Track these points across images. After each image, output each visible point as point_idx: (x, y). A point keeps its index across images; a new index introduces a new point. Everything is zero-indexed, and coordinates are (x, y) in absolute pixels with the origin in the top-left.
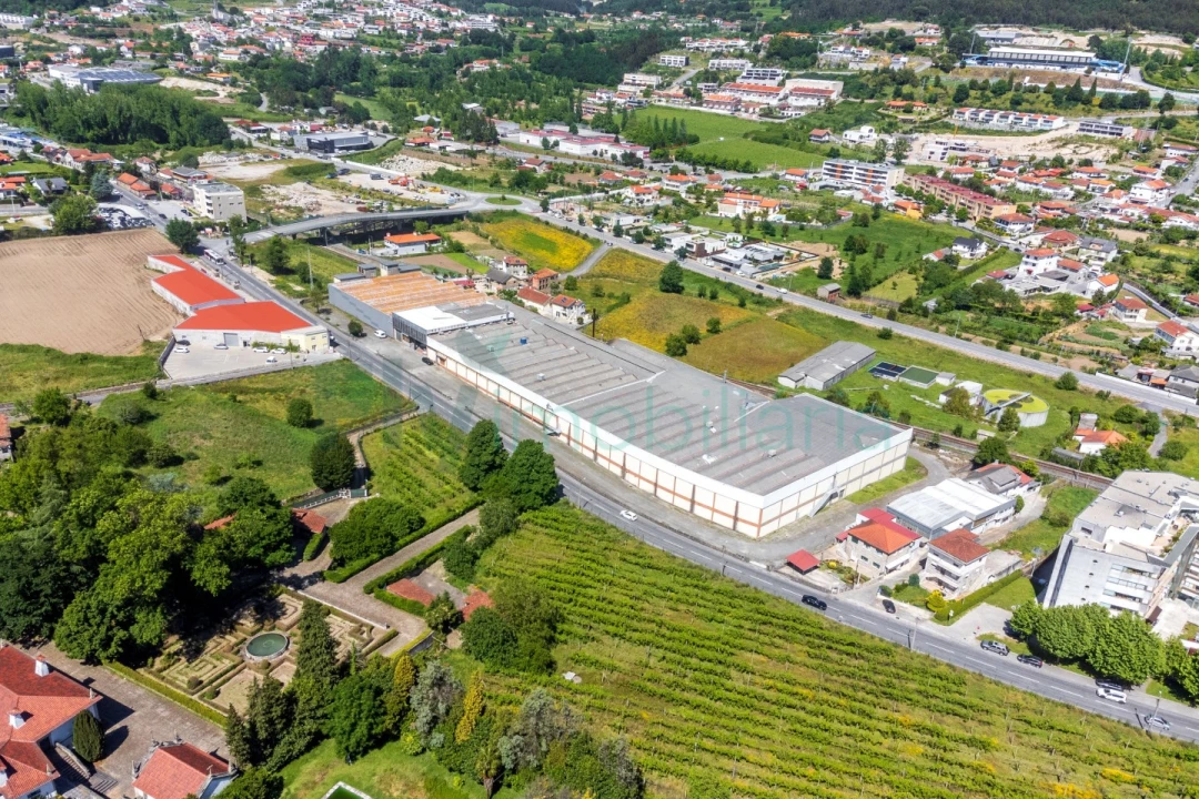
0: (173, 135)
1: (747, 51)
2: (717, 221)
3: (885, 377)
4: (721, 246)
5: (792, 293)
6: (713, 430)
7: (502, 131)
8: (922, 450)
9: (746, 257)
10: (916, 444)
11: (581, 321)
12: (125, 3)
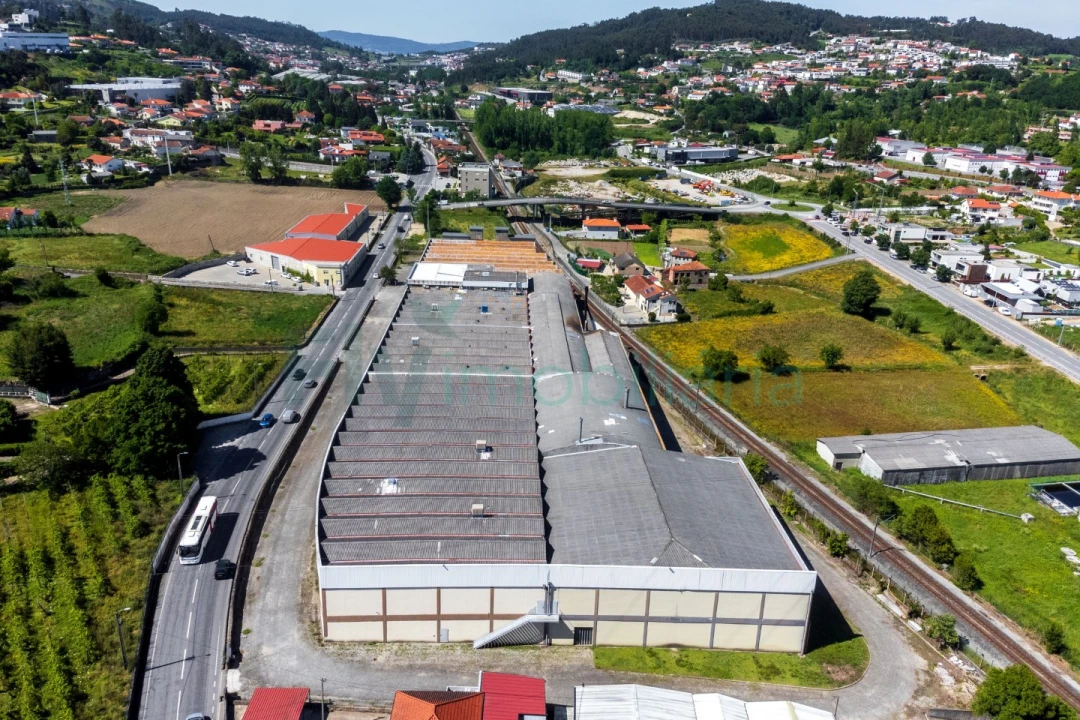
2: (1066, 250)
3: (1056, 503)
4: (1015, 275)
5: (1065, 351)
6: (485, 456)
7: (891, 149)
8: (915, 642)
9: (1039, 292)
10: (915, 625)
11: (652, 317)
12: (665, 64)
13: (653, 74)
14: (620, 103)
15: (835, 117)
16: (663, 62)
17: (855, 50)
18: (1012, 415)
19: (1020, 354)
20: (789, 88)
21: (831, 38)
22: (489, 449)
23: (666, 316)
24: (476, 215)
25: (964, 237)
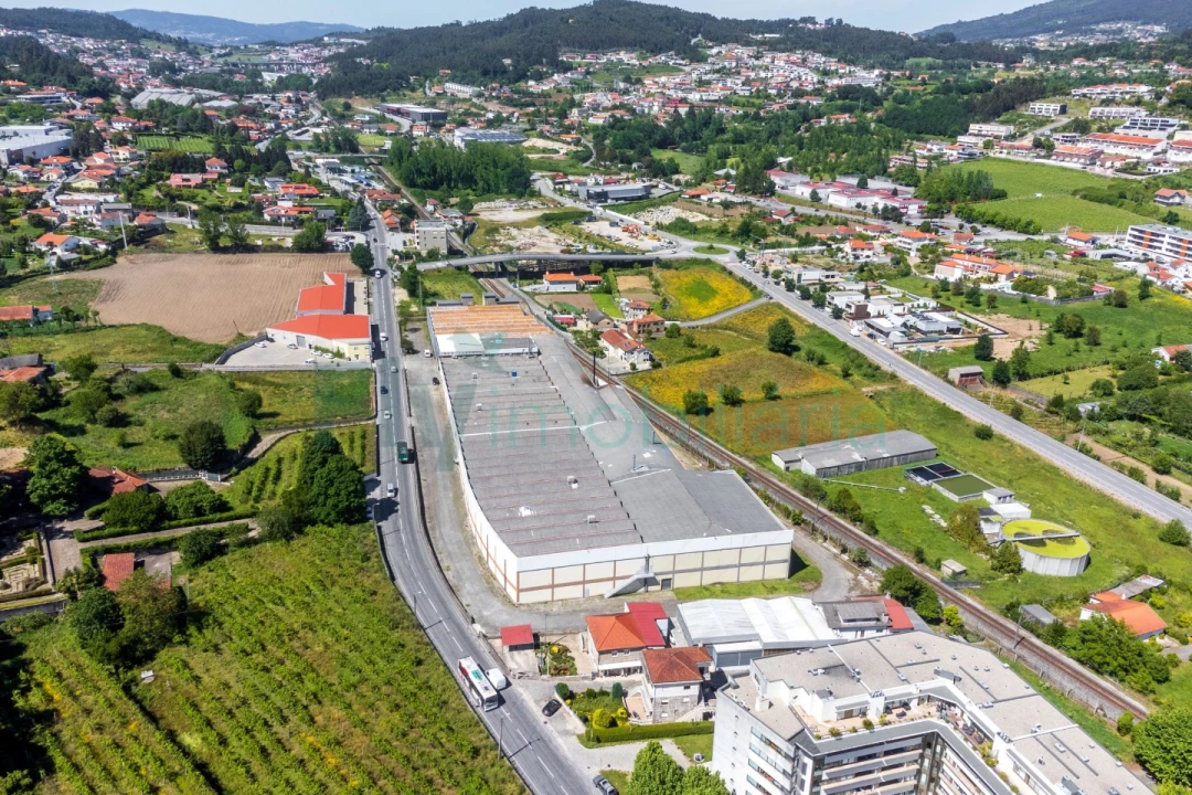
0: (481, 184)
1: (1147, 98)
2: (923, 284)
3: (919, 479)
4: (888, 311)
5: (923, 371)
6: (575, 486)
7: (783, 184)
8: (846, 566)
9: (905, 325)
10: (845, 557)
11: (633, 366)
12: (556, 77)
13: (545, 88)
14: (526, 130)
15: (727, 141)
16: (552, 75)
17: (737, 66)
18: (891, 423)
19: (893, 377)
20: (683, 111)
21: (712, 47)
22: (576, 481)
23: (645, 366)
24: (445, 275)
25: (848, 275)
